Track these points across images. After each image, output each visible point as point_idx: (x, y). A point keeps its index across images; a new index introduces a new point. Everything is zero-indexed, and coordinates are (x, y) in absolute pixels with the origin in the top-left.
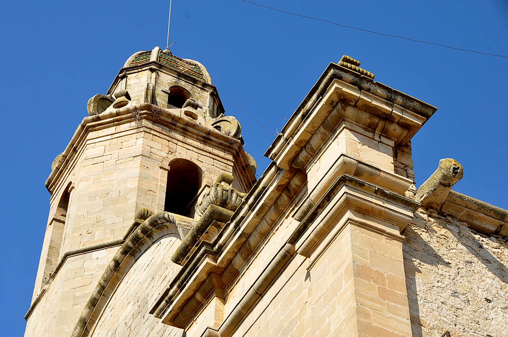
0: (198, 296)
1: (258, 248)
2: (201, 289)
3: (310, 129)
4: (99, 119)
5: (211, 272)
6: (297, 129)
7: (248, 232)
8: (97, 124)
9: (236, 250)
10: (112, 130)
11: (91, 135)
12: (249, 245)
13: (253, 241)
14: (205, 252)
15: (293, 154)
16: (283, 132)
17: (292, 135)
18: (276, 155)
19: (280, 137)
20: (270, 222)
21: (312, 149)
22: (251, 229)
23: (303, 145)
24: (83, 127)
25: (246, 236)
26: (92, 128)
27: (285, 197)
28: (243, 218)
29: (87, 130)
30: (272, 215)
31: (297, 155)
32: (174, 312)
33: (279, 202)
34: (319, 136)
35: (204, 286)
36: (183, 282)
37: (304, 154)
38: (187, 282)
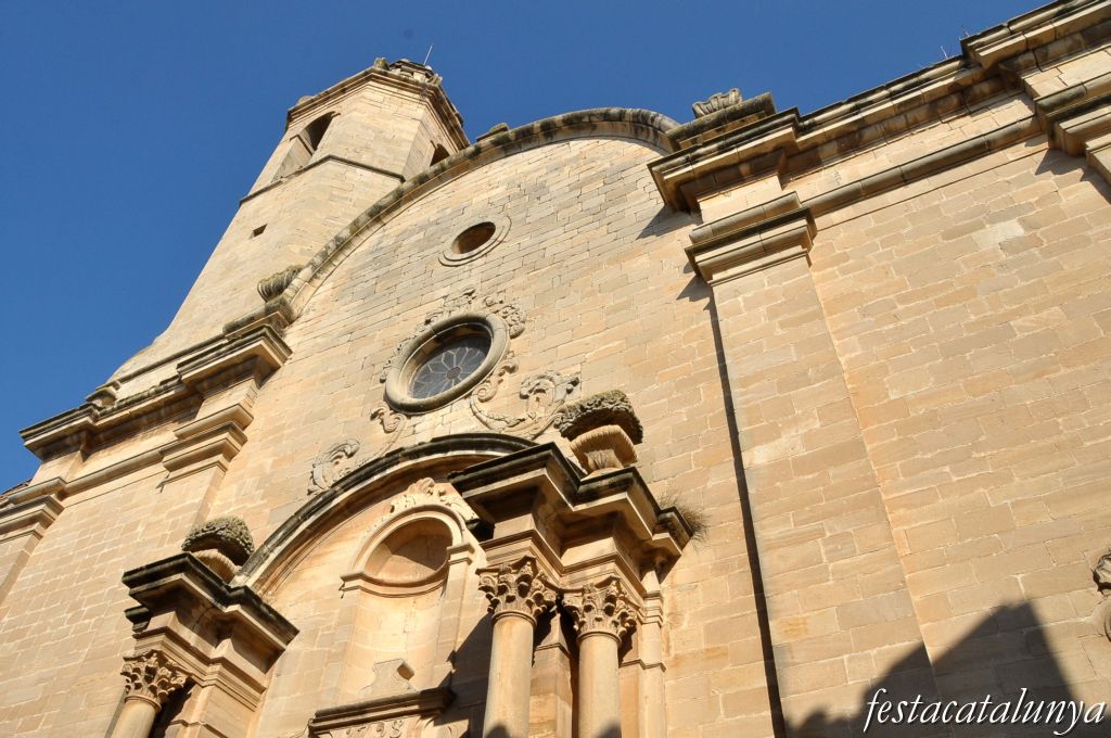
0: (744, 169)
1: (872, 145)
2: (756, 161)
3: (1062, 31)
4: (386, 74)
5: (781, 148)
6: (1039, 24)
7: (869, 121)
8: (382, 78)
9: (833, 137)
10: (395, 90)
11: (371, 83)
12: (861, 136)
13: (868, 133)
14: (792, 120)
15: (1012, 52)
16: (1010, 24)
17: (1025, 30)
18: (982, 44)
19: (1001, 28)
20: (911, 121)
21: (1046, 54)
22: (876, 119)
23: (1032, 46)
24: (366, 73)
25: (862, 124)
26: (376, 79)
27: (954, 100)
28: (871, 102)
29: (368, 77)
30: (921, 113)
31: (1016, 55)
32: (692, 175)
33: (941, 103)
34: (1069, 42)
35: (761, 159)
36: (731, 143)
37: (1030, 56)
38: (738, 147)
